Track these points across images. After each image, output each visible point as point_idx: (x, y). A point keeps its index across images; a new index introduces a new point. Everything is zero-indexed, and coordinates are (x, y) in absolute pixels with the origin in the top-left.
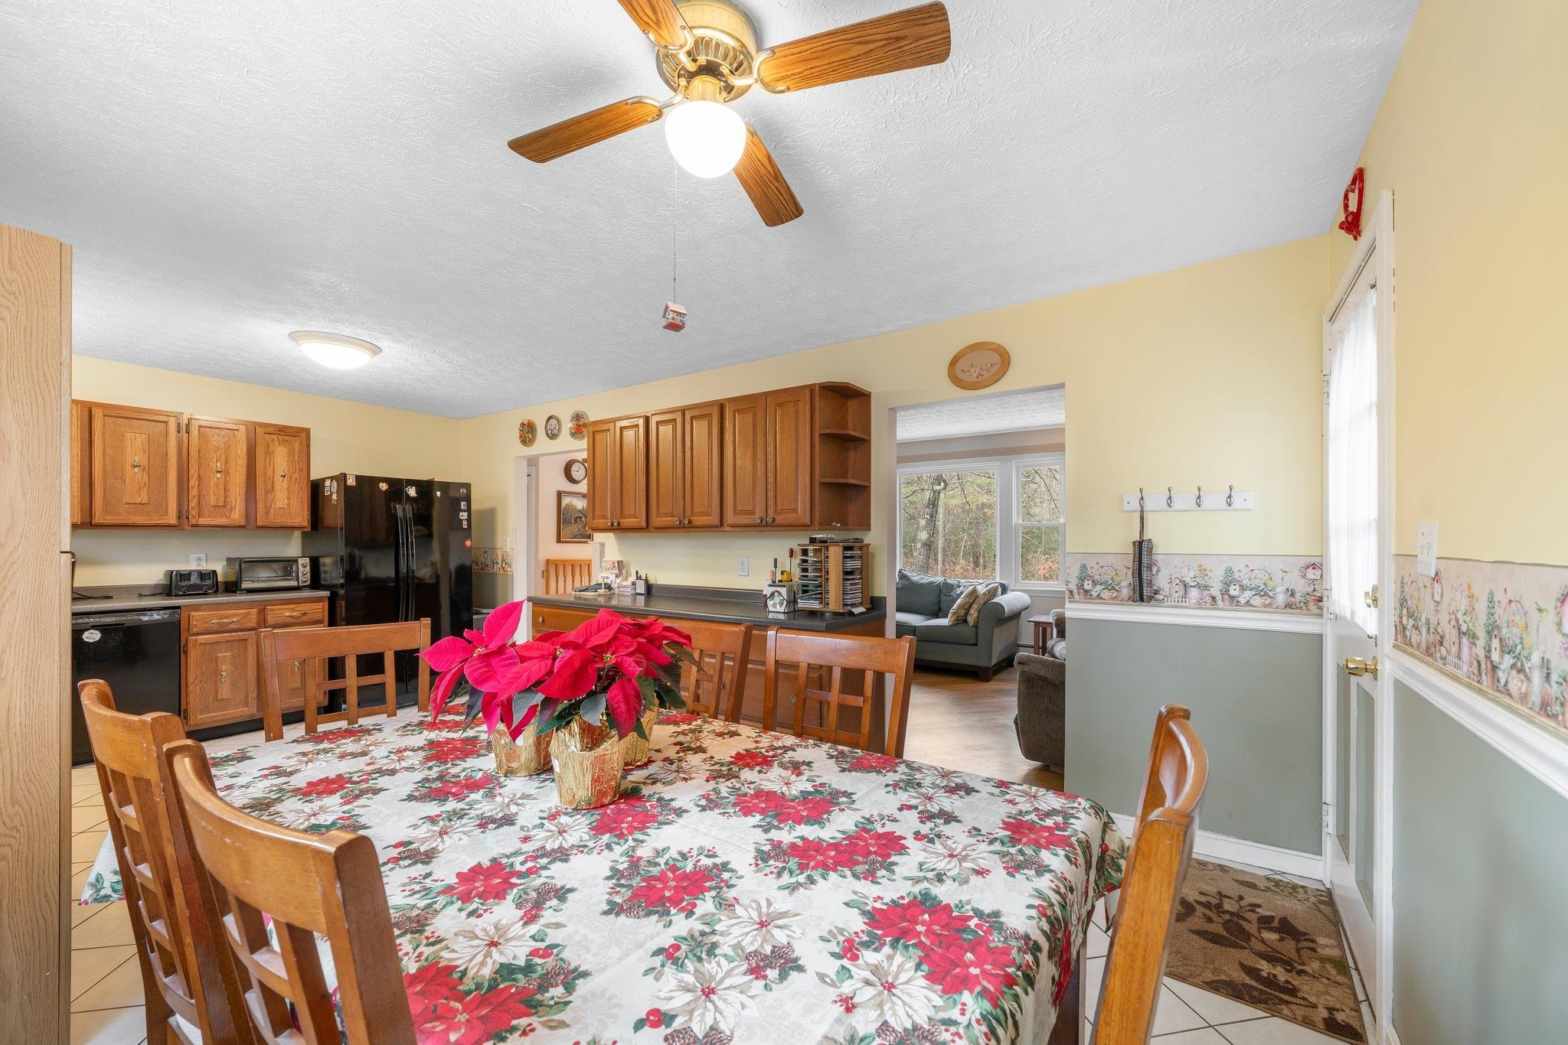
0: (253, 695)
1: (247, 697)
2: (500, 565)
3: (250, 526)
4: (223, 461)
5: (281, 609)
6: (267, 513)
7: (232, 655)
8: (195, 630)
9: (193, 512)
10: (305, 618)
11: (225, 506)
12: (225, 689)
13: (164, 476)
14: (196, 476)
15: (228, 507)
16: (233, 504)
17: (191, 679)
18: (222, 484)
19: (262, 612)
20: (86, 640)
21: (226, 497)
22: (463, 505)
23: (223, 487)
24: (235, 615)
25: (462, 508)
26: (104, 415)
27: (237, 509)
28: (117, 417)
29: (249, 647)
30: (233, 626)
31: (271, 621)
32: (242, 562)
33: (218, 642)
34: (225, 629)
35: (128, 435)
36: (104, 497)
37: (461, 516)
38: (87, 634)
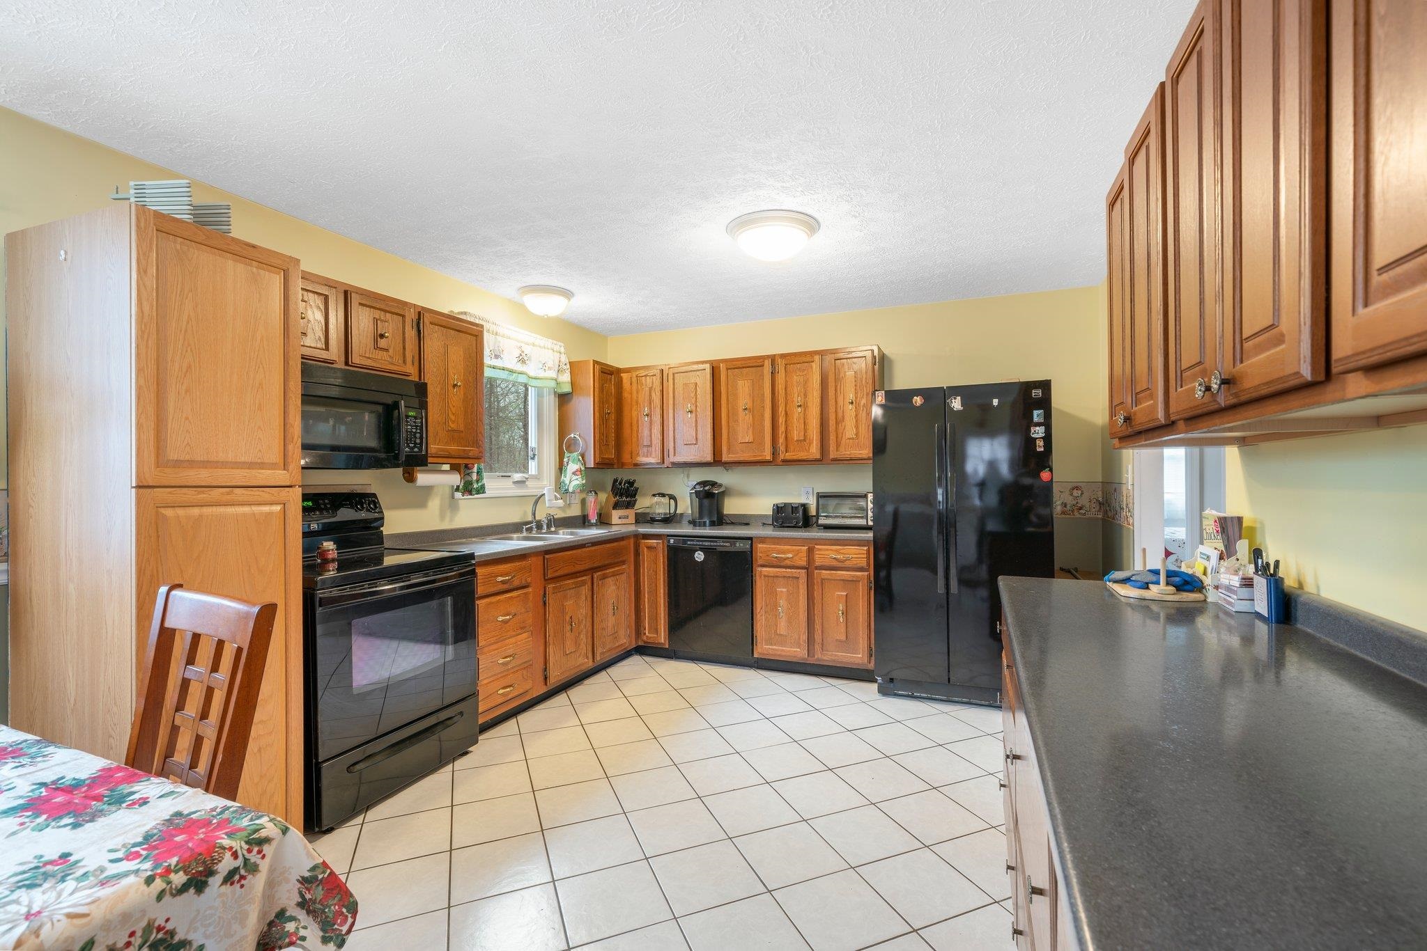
0: (805, 637)
1: (799, 638)
3: (823, 460)
4: (802, 394)
5: (827, 550)
6: (838, 445)
7: (788, 591)
8: (760, 562)
9: (783, 448)
10: (847, 564)
11: (805, 440)
12: (782, 625)
13: (762, 416)
14: (783, 412)
15: (808, 441)
16: (811, 438)
17: (758, 609)
18: (802, 418)
19: (810, 551)
20: (696, 559)
21: (805, 432)
22: (1037, 415)
23: (803, 421)
24: (789, 552)
25: (1036, 419)
26: (727, 369)
27: (814, 443)
28: (734, 369)
29: (801, 586)
30: (788, 563)
31: (818, 561)
32: (820, 496)
33: (777, 576)
34: (782, 564)
35: (740, 383)
36: (728, 438)
37: (1033, 434)
38: (696, 554)
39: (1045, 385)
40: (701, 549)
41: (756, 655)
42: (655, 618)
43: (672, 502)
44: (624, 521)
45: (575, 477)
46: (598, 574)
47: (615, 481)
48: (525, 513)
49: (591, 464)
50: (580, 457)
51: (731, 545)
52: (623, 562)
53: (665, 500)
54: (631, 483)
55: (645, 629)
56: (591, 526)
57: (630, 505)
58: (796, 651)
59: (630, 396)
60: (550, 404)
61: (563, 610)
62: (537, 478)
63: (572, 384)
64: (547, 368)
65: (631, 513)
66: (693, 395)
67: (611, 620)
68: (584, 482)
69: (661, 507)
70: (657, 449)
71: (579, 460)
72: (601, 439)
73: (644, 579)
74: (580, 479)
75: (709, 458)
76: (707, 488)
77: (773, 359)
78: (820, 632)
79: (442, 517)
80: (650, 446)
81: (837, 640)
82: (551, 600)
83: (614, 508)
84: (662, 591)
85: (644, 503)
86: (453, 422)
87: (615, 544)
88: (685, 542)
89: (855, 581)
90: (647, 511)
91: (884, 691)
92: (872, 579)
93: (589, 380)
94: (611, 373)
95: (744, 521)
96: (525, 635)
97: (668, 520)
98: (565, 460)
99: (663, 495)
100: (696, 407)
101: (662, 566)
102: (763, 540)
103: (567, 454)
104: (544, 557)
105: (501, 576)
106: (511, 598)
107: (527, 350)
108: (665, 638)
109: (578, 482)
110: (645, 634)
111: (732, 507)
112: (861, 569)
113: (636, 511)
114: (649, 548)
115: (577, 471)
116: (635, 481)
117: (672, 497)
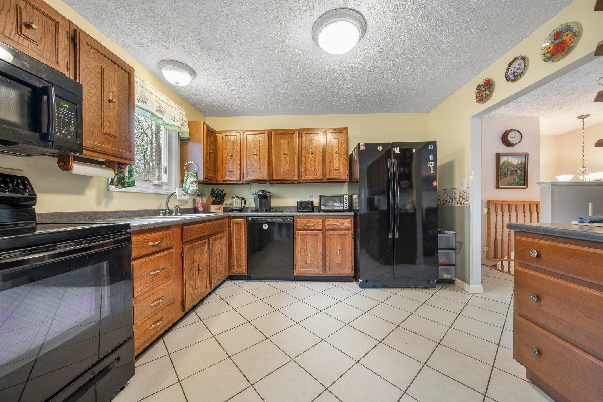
0: (320, 263)
1: (318, 264)
2: (457, 201)
3: (324, 180)
4: (313, 148)
5: (332, 221)
6: (330, 173)
7: (312, 242)
8: (298, 228)
9: (303, 174)
10: (342, 227)
11: (314, 170)
12: (309, 258)
13: (294, 158)
14: (304, 157)
15: (316, 171)
16: (317, 169)
17: (297, 251)
18: (313, 159)
19: (324, 222)
20: (264, 228)
21: (315, 166)
22: (431, 157)
23: (314, 161)
24: (313, 222)
25: (430, 158)
26: (276, 134)
27: (319, 171)
28: (279, 134)
29: (319, 239)
30: (312, 227)
31: (328, 226)
32: (321, 197)
33: (307, 235)
34: (309, 228)
35: (282, 141)
36: (276, 169)
37: (429, 165)
38: (264, 226)
39: (434, 144)
40: (266, 223)
41: (295, 275)
42: (240, 260)
43: (243, 201)
44: (218, 211)
45: (192, 185)
46: (212, 238)
47: (213, 189)
48: (161, 204)
49: (201, 178)
50: (195, 174)
51: (283, 220)
52: (223, 231)
53: (239, 201)
54: (222, 191)
55: (234, 266)
56: (199, 213)
57: (221, 203)
58: (316, 271)
59: (221, 146)
60: (176, 144)
61: (193, 261)
62: (168, 184)
63: (190, 133)
64: (175, 120)
65: (221, 207)
66: (257, 146)
67: (219, 263)
68: (197, 188)
69: (237, 203)
70: (237, 173)
71: (194, 176)
72: (207, 166)
73: (233, 240)
74: (195, 186)
75: (266, 178)
76: (264, 193)
77: (299, 130)
78: (328, 260)
79: (99, 203)
80: (233, 172)
81: (336, 264)
82: (187, 256)
83: (213, 204)
84: (244, 246)
85: (228, 202)
86: (109, 128)
87: (220, 221)
88: (258, 219)
89: (345, 235)
90: (229, 206)
91: (362, 286)
92: (353, 233)
93: (201, 134)
94: (212, 132)
95: (281, 209)
96: (170, 282)
97: (240, 210)
98: (186, 175)
99: (239, 198)
100: (259, 152)
101: (244, 233)
102: (299, 217)
103: (186, 173)
104: (182, 228)
105: (152, 241)
106: (160, 256)
107: (164, 106)
108: (245, 270)
109: (194, 188)
110: (234, 269)
111: (275, 203)
112: (348, 229)
113: (224, 206)
114: (236, 223)
115: (193, 182)
116: (223, 190)
117: (243, 199)
